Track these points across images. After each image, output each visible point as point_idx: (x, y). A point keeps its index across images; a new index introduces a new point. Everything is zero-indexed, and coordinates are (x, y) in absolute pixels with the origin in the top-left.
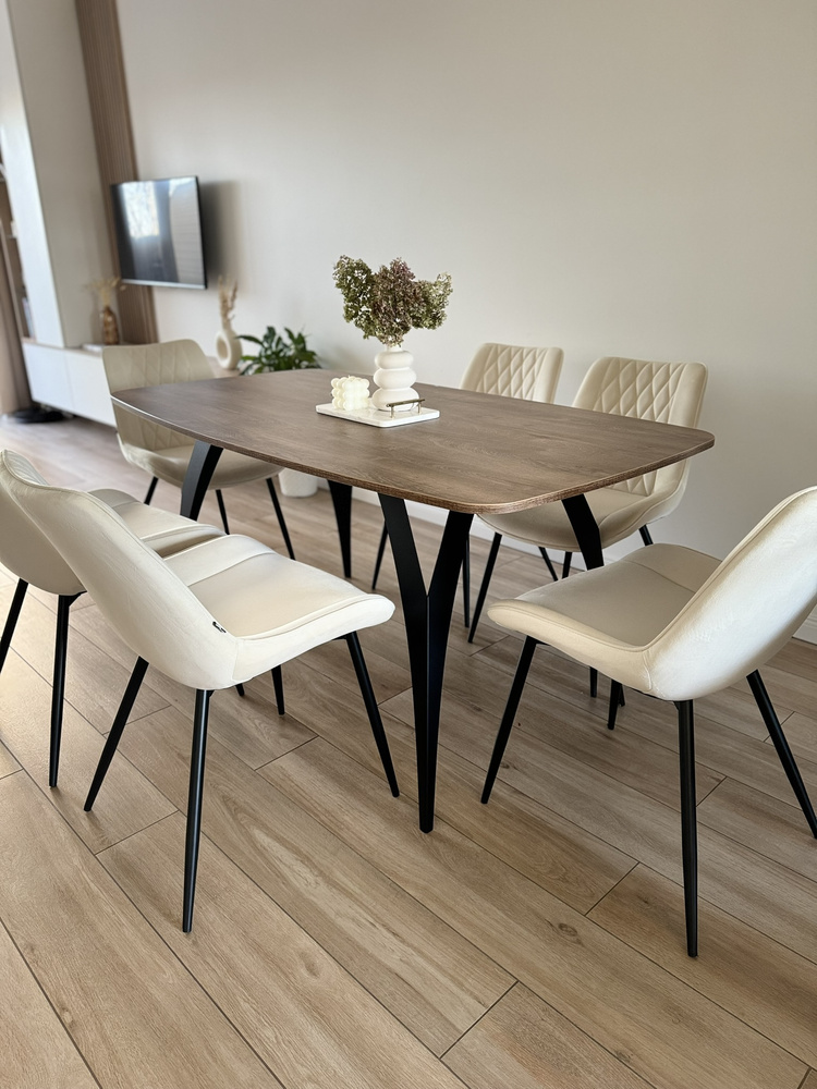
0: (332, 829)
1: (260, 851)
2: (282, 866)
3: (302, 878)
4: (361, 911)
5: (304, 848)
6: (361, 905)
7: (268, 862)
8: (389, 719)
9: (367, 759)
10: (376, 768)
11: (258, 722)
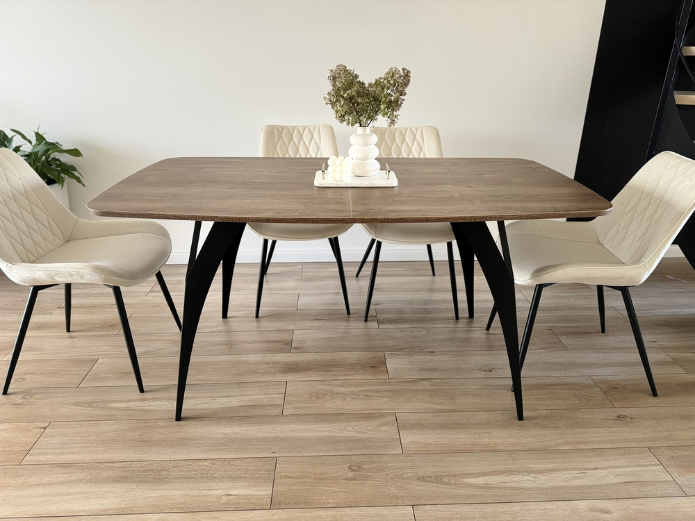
0: (492, 451)
1: (487, 487)
2: (509, 484)
3: (526, 481)
4: (570, 472)
5: (500, 468)
6: (565, 470)
7: (502, 488)
8: (407, 382)
9: (438, 407)
10: (449, 408)
11: (350, 428)
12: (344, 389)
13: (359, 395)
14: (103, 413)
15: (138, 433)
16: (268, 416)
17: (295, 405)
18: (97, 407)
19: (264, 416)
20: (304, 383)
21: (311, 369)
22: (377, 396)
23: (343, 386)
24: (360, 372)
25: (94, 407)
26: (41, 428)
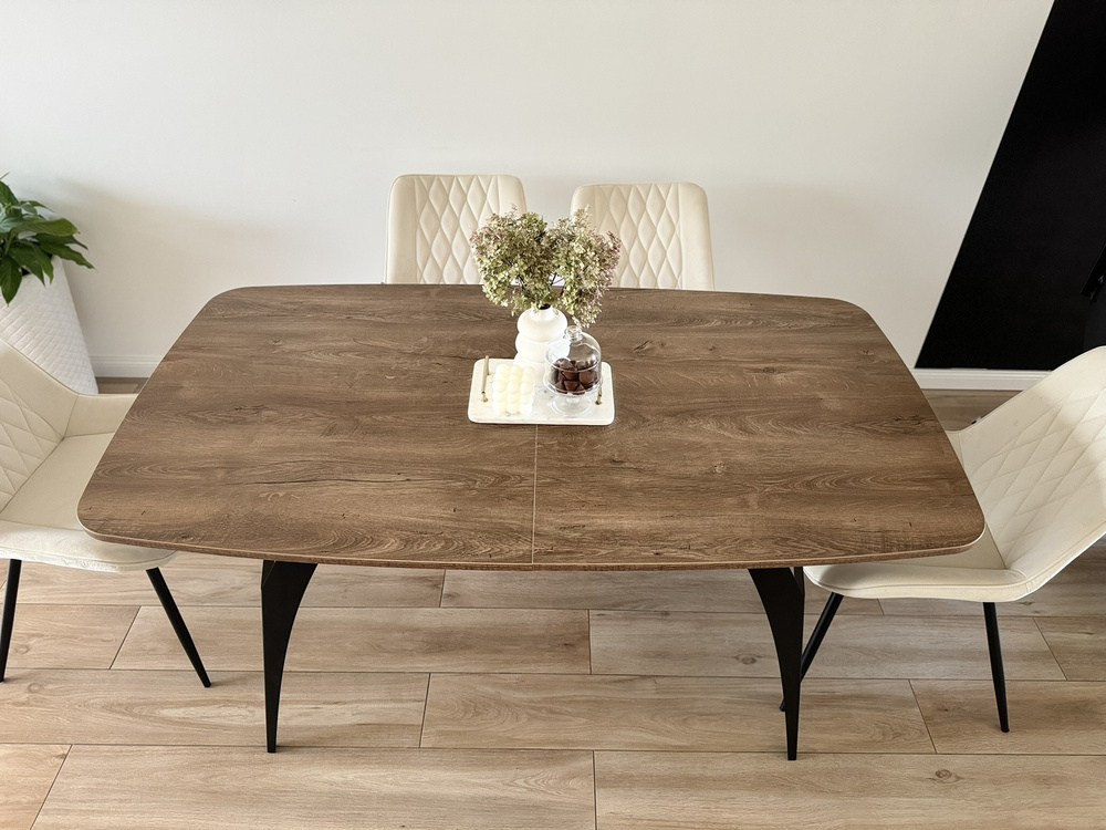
8: (619, 681)
9: (660, 740)
10: (678, 744)
11: (520, 782)
12: (519, 695)
13: (539, 709)
14: (148, 728)
15: (202, 775)
16: (398, 749)
17: (441, 728)
18: (141, 717)
19: (392, 749)
20: (456, 679)
21: (469, 647)
22: (569, 714)
23: (517, 687)
24: (547, 655)
25: (135, 716)
26: (57, 757)
